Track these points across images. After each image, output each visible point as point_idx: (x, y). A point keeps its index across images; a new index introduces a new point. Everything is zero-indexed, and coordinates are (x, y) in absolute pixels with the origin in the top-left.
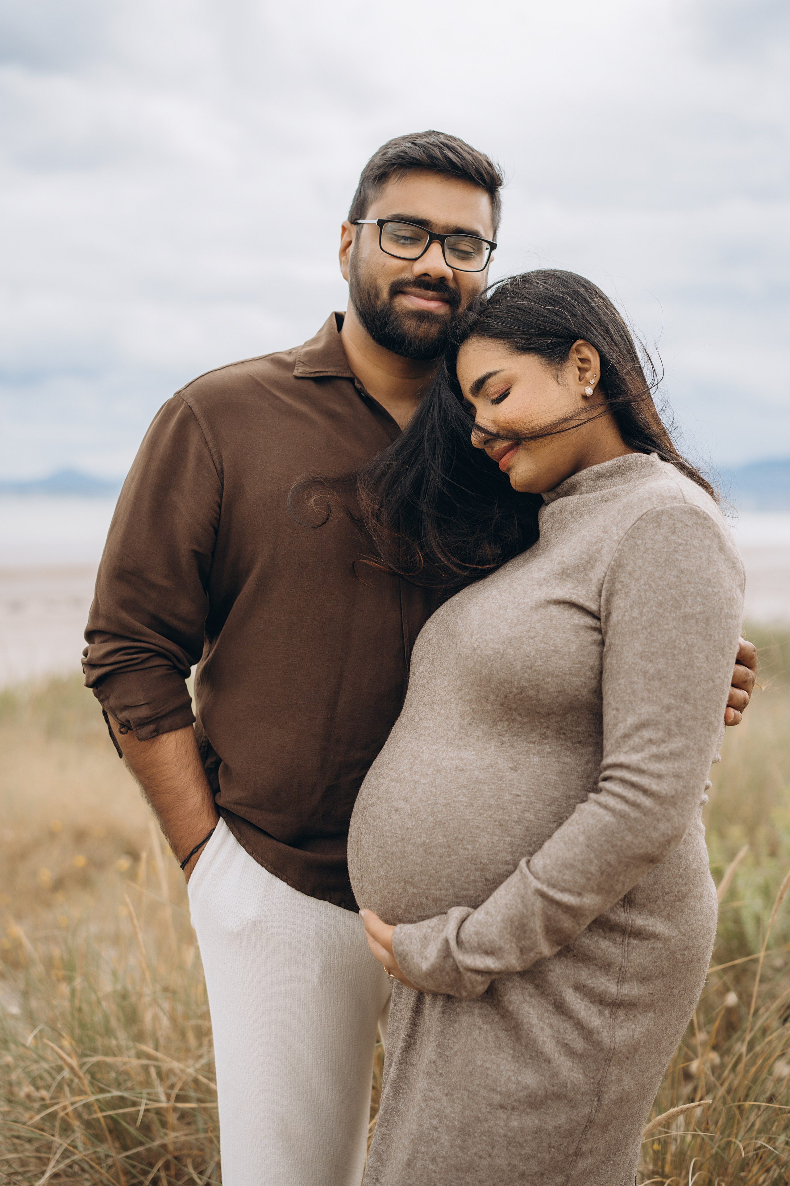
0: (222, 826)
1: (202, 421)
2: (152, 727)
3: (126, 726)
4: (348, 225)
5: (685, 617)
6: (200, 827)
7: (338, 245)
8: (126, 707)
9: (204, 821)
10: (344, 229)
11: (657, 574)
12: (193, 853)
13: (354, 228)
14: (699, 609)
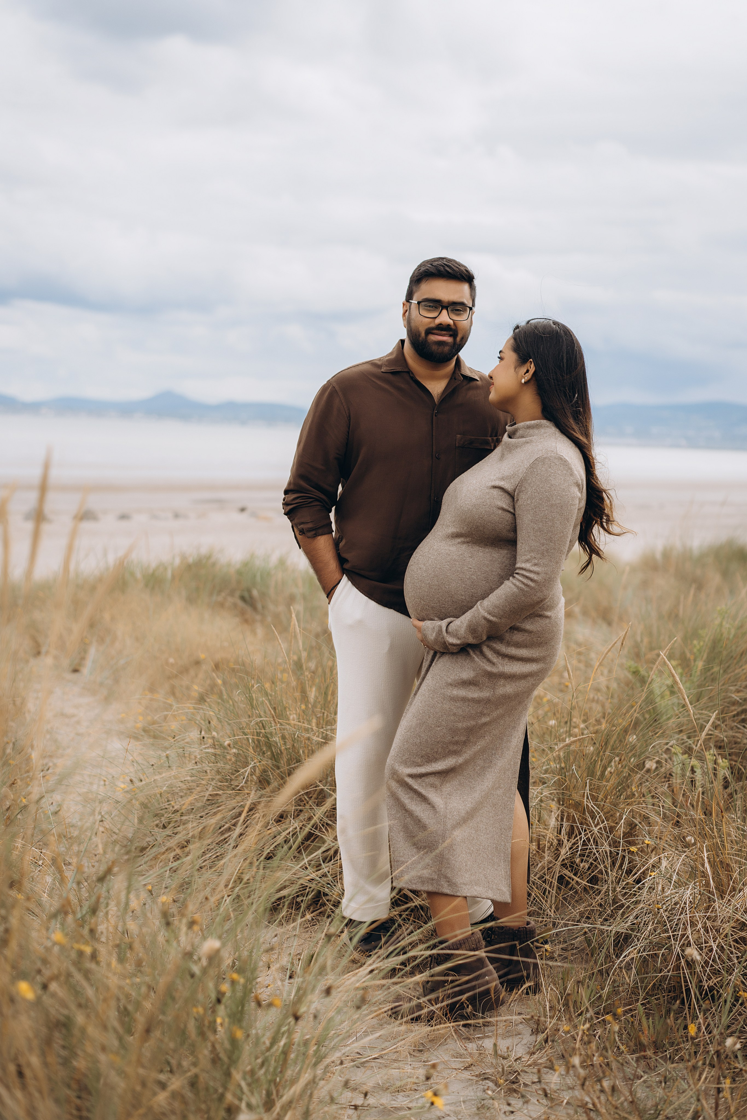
0: (345, 578)
1: (340, 393)
2: (314, 532)
3: (302, 532)
4: (405, 302)
5: (552, 506)
6: (335, 578)
7: (401, 312)
8: (303, 523)
9: (337, 575)
10: (404, 304)
11: (541, 486)
12: (332, 589)
13: (408, 304)
14: (558, 502)
